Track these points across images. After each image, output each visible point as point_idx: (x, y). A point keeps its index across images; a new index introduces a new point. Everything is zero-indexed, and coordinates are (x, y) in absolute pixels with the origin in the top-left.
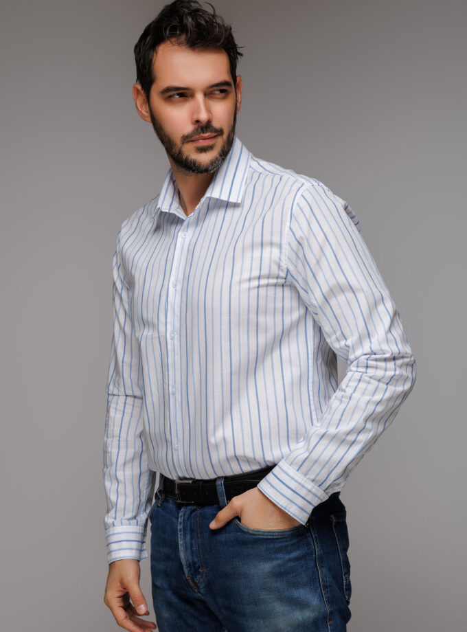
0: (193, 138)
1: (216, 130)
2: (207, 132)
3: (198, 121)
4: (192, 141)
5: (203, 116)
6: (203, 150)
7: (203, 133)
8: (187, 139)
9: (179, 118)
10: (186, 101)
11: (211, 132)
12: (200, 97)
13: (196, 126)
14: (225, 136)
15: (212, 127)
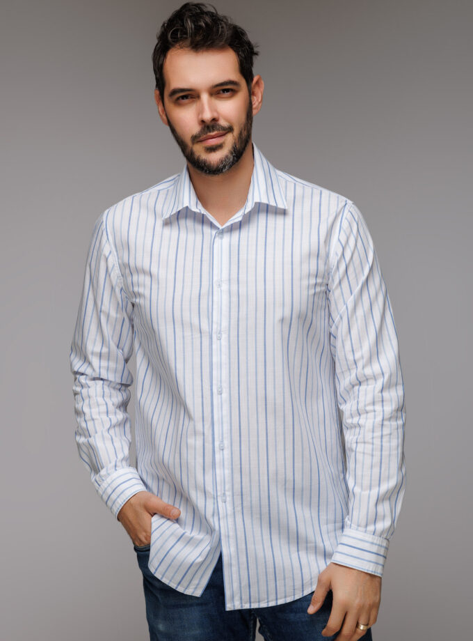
0: (201, 138)
1: (224, 129)
2: (213, 130)
3: (203, 122)
4: (201, 141)
5: (207, 116)
6: (212, 149)
7: (210, 132)
8: (196, 139)
9: (188, 119)
10: (193, 101)
11: (219, 130)
12: (205, 97)
13: (202, 126)
14: (236, 132)
15: (219, 125)
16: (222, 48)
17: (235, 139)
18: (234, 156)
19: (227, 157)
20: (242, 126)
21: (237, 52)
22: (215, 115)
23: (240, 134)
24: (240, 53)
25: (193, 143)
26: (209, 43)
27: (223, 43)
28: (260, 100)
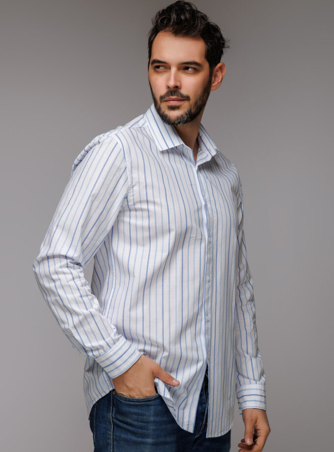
0: (166, 99)
1: (182, 95)
2: (174, 95)
3: (168, 87)
4: (166, 101)
6: (173, 108)
7: (172, 95)
8: (162, 99)
9: (162, 82)
11: (178, 96)
12: (174, 69)
13: (168, 90)
14: (192, 101)
15: (179, 92)
16: (194, 37)
17: (191, 106)
18: (188, 117)
19: (182, 116)
20: (198, 97)
21: (206, 42)
22: (178, 84)
23: (196, 102)
24: (209, 44)
25: (161, 102)
26: (185, 31)
27: (195, 33)
28: (219, 81)
